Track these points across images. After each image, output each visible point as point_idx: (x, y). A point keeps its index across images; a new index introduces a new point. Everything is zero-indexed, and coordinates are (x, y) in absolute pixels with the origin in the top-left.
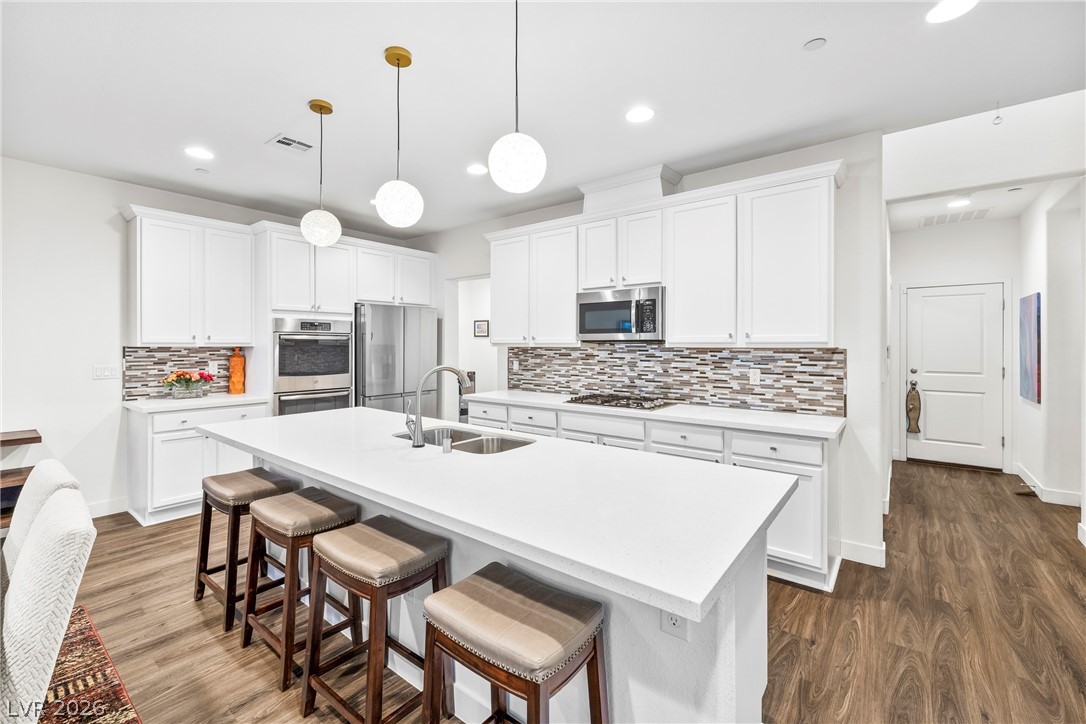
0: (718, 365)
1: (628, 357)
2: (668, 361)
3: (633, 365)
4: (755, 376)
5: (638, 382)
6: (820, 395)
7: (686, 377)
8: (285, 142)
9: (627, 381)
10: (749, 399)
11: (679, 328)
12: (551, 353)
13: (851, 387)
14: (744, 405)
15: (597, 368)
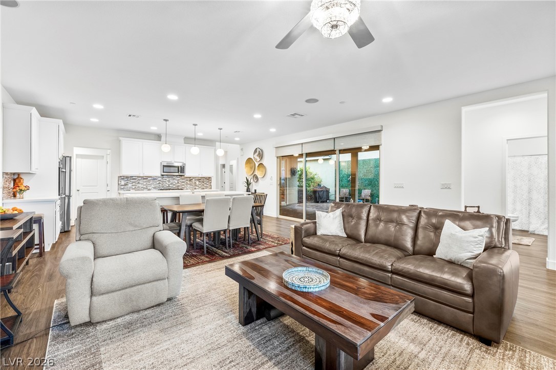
0: (190, 180)
1: (168, 179)
2: (178, 180)
3: (169, 181)
4: (197, 183)
5: (170, 185)
6: (208, 186)
7: (183, 184)
8: (130, 116)
9: (167, 185)
10: (197, 187)
11: (188, 173)
12: (140, 178)
13: (212, 184)
14: (195, 189)
15: (158, 182)
